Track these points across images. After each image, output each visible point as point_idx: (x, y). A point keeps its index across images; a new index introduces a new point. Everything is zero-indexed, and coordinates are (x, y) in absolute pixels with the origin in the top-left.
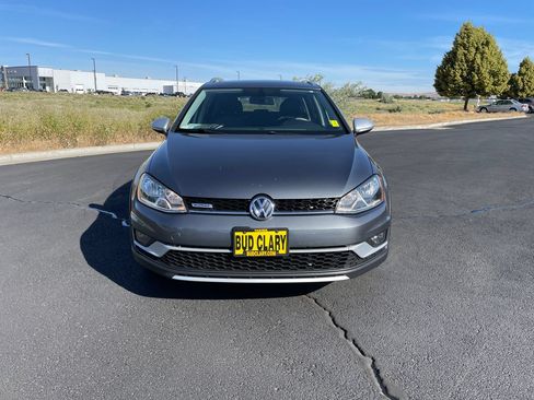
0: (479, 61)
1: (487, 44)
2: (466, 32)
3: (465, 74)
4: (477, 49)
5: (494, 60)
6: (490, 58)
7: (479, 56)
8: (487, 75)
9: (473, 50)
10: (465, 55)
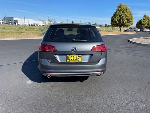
0: (123, 15)
1: (126, 10)
2: (120, 6)
3: (119, 19)
4: (123, 11)
5: (128, 15)
6: (127, 14)
7: (123, 13)
8: (125, 20)
9: (121, 12)
10: (119, 13)
